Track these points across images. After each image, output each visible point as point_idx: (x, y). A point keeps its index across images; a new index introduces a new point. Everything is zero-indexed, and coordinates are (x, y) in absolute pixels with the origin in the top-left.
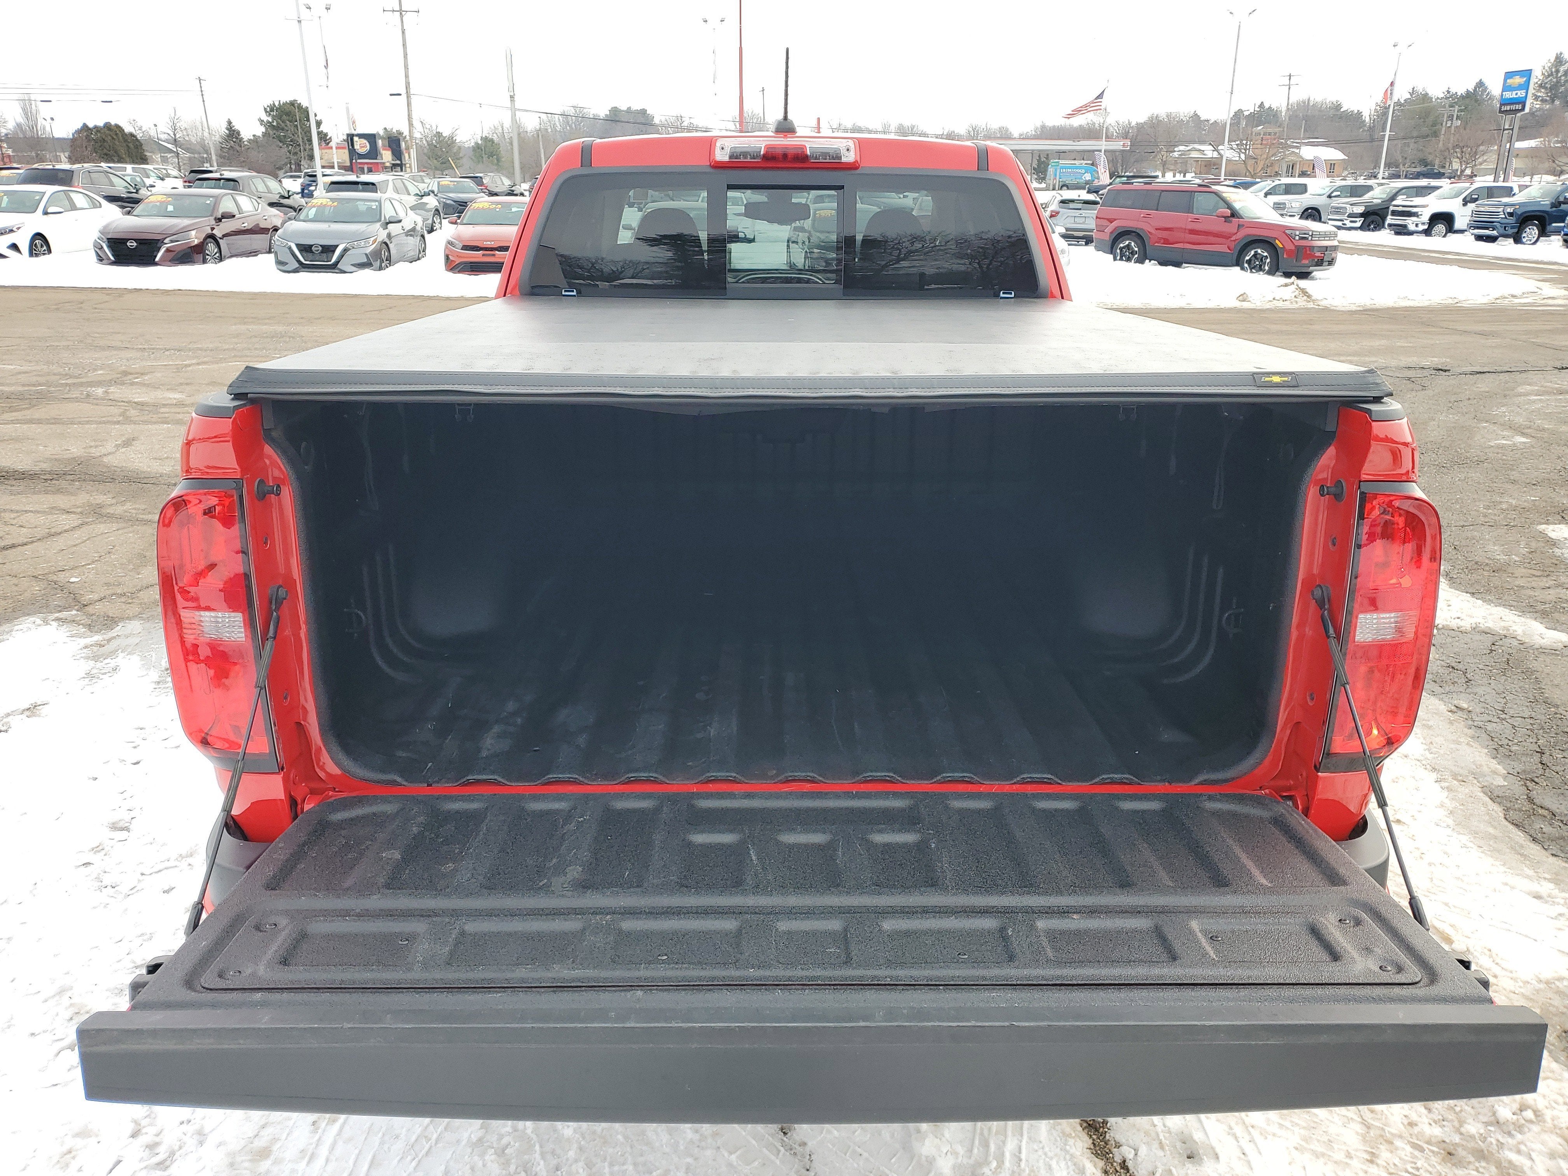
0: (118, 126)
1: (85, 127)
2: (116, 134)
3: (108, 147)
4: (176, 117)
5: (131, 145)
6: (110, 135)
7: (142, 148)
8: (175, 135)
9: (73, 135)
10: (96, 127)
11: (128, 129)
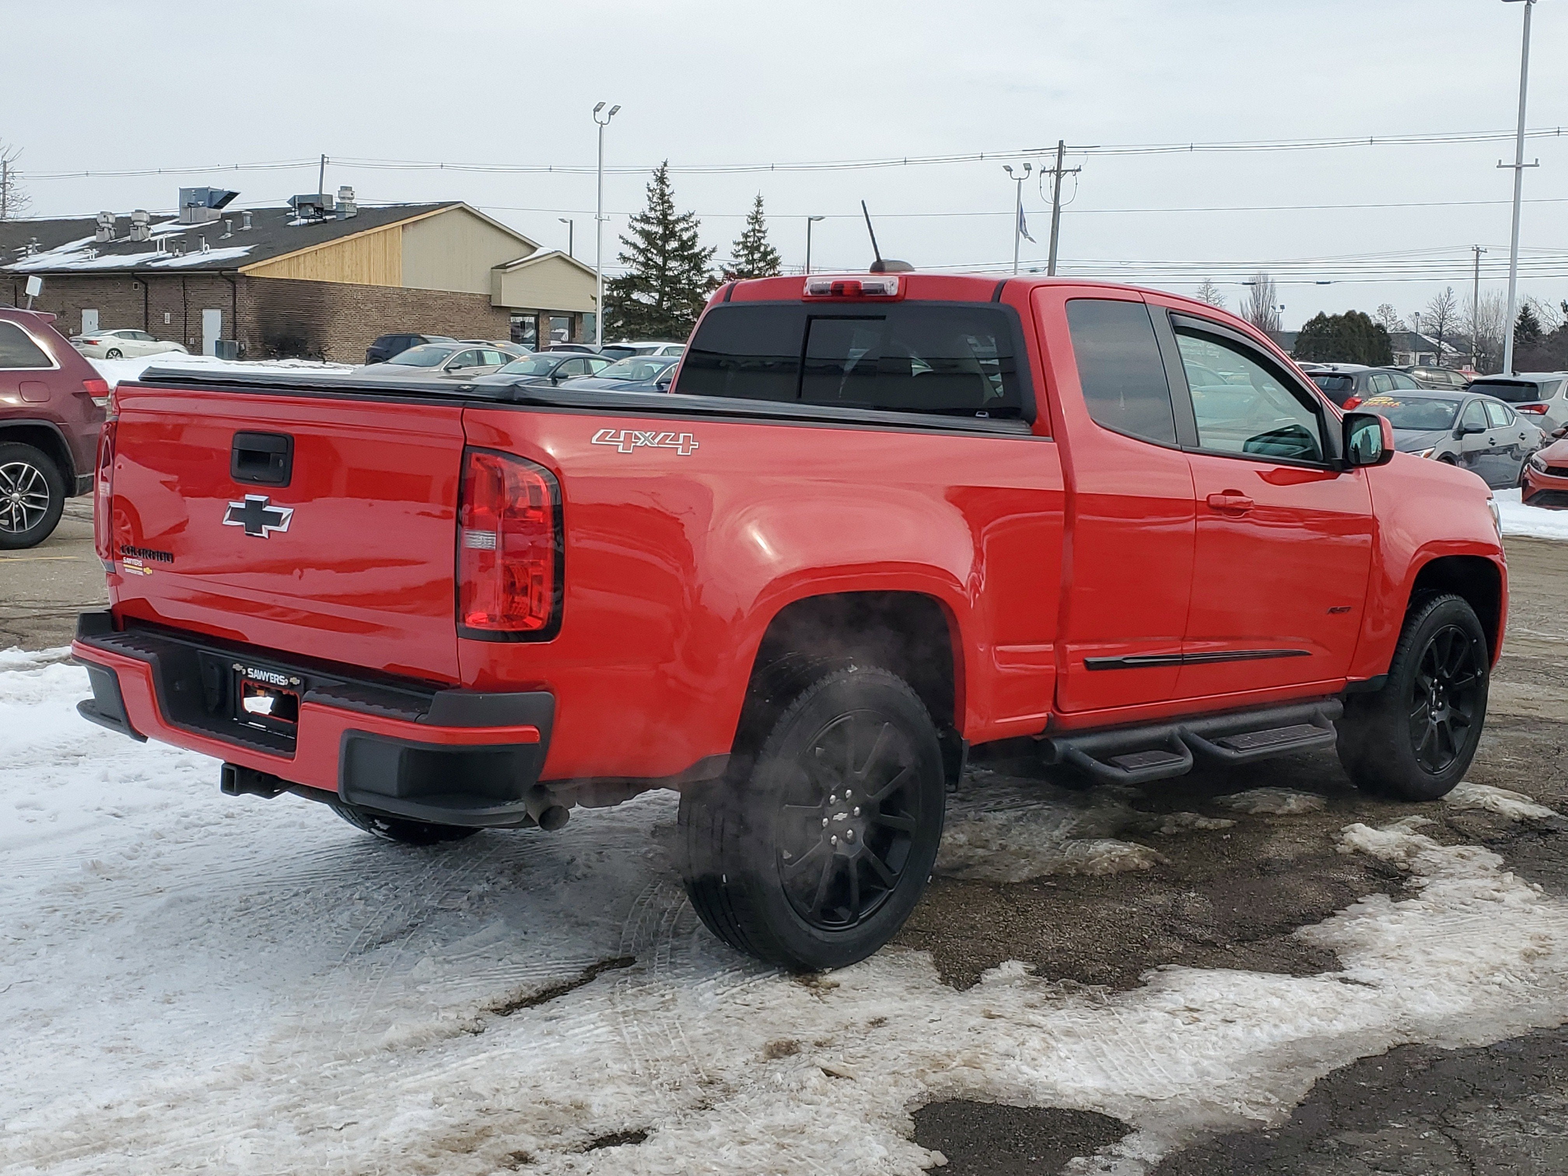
0: (1363, 316)
1: (1321, 318)
2: (1359, 326)
3: (1343, 343)
4: (1450, 302)
5: (1375, 341)
6: (1351, 328)
7: (1388, 345)
8: (1441, 327)
9: (1304, 328)
10: (1334, 317)
11: (1376, 319)
